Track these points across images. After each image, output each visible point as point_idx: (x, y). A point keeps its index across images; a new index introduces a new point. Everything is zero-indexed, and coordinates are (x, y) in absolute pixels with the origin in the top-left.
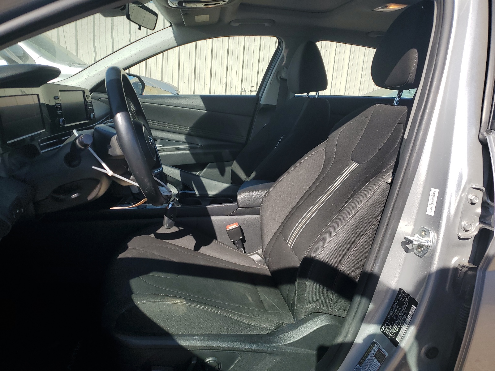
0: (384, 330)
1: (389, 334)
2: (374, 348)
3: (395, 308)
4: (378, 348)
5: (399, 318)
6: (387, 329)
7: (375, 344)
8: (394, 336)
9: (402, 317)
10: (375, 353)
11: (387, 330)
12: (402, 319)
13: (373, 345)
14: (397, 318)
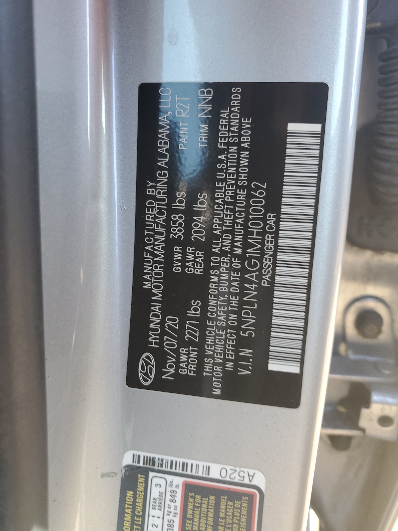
0: (159, 373)
1: (208, 368)
2: (154, 492)
3: (161, 219)
4: (179, 481)
5: (223, 253)
6: (177, 352)
7: (145, 472)
8: (245, 359)
9: (247, 233)
10: (177, 520)
11: (178, 362)
12: (246, 245)
13: (141, 487)
14: (207, 260)
